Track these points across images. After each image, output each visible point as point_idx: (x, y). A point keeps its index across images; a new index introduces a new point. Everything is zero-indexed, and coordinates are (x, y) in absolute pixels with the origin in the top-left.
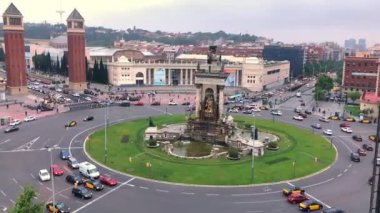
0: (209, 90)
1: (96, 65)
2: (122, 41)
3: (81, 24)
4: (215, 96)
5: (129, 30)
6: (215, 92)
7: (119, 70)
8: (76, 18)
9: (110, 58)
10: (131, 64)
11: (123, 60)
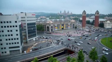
1: (101, 23)
2: (107, 17)
3: (98, 14)
5: (108, 14)
7: (107, 24)
8: (97, 12)
9: (105, 21)
10: (111, 23)
11: (108, 22)
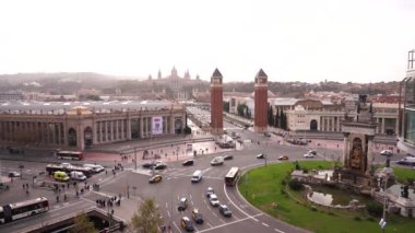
0: (357, 139)
1: (278, 113)
2: (312, 92)
4: (363, 147)
6: (363, 142)
8: (262, 76)
10: (307, 112)
11: (299, 109)
